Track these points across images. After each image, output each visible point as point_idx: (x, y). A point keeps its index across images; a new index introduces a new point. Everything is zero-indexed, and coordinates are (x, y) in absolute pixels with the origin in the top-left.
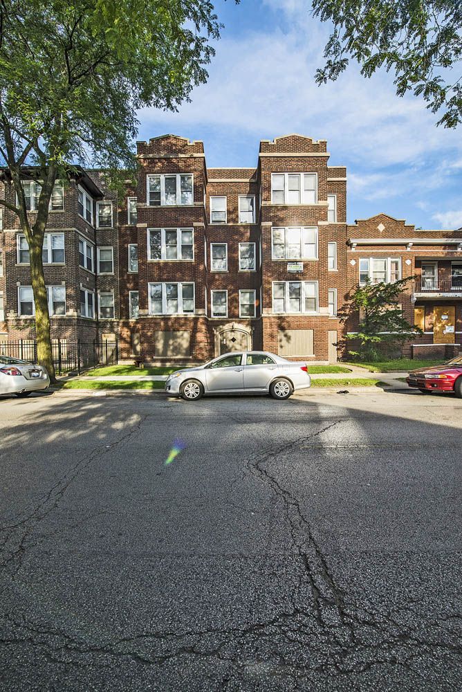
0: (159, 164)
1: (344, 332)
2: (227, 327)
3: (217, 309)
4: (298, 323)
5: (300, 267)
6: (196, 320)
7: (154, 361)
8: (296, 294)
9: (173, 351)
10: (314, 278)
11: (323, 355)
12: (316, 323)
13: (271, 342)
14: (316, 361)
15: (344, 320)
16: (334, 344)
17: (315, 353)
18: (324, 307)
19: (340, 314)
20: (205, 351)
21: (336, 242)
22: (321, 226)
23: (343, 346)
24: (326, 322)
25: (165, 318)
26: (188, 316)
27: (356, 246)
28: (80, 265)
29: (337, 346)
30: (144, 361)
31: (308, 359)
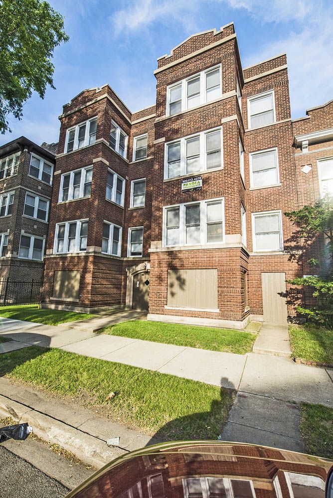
0: (75, 117)
2: (140, 267)
3: (135, 248)
4: (194, 260)
5: (198, 183)
6: (87, 257)
7: (51, 302)
9: (66, 294)
10: (218, 194)
11: (232, 311)
12: (220, 259)
13: (159, 287)
14: (222, 319)
15: (297, 256)
16: (281, 294)
17: (220, 306)
18: (233, 234)
19: (288, 247)
20: (91, 295)
21: (276, 148)
22: (226, 123)
23: (297, 297)
24: (236, 258)
25: (63, 258)
26: (80, 255)
27: (309, 145)
28: (24, 215)
29: (287, 297)
30: (43, 301)
31: (208, 316)
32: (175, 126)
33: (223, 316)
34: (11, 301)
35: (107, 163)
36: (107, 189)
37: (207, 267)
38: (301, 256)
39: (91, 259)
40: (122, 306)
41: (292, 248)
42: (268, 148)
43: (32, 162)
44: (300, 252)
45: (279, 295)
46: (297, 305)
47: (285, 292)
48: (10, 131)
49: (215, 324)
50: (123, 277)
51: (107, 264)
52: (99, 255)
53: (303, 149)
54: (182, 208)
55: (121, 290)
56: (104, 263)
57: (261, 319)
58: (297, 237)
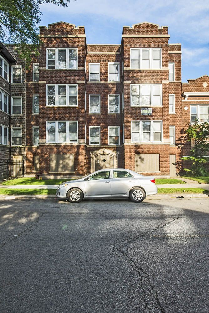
0: (55, 41)
1: (181, 155)
2: (100, 152)
3: (93, 139)
4: (149, 149)
5: (150, 111)
6: (78, 147)
7: (50, 175)
8: (147, 129)
9: (62, 168)
10: (160, 119)
11: (166, 172)
12: (161, 149)
13: (130, 162)
14: (161, 175)
17: (160, 170)
18: (166, 138)
20: (84, 168)
21: (174, 95)
22: (164, 84)
23: (180, 165)
24: (168, 149)
25: (58, 145)
26: (73, 144)
27: (189, 97)
29: (176, 165)
31: (156, 174)
32: (136, 76)
37: (155, 153)
38: (182, 147)
41: (179, 144)
45: (173, 164)
46: (180, 168)
53: (186, 99)
54: (141, 123)
58: (181, 139)
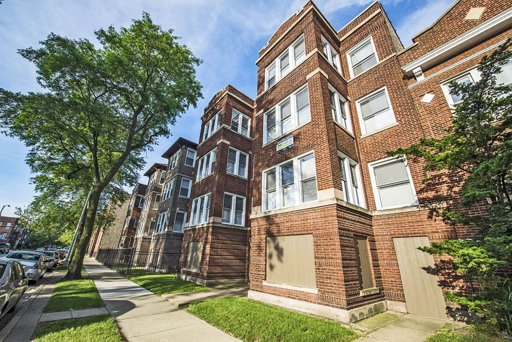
0: (210, 115)
4: (289, 224)
5: (290, 142)
6: (207, 229)
7: (184, 272)
9: (194, 264)
10: (308, 148)
11: (334, 293)
12: (315, 220)
13: (258, 258)
14: (322, 304)
15: (441, 211)
16: (428, 270)
17: (320, 284)
18: (326, 188)
19: (424, 199)
20: (209, 266)
21: (385, 87)
22: (311, 78)
23: (456, 275)
24: (332, 218)
25: (194, 229)
26: (204, 226)
27: (424, 71)
28: (180, 196)
29: (438, 275)
30: (179, 272)
31: (305, 298)
32: (270, 97)
33: (323, 299)
34: (164, 271)
35: (229, 143)
36: (228, 164)
37: (302, 233)
38: (447, 211)
39: (211, 230)
40: (246, 280)
41: (431, 201)
42: (375, 90)
43: (188, 155)
44: (445, 205)
45: (425, 272)
46: (458, 288)
47: (434, 267)
48: (172, 135)
49: (314, 310)
50: (247, 248)
51: (227, 234)
52: (219, 225)
53: (417, 78)
54: (278, 169)
55: (245, 262)
56: (224, 234)
57: (404, 310)
58: (434, 184)
